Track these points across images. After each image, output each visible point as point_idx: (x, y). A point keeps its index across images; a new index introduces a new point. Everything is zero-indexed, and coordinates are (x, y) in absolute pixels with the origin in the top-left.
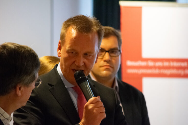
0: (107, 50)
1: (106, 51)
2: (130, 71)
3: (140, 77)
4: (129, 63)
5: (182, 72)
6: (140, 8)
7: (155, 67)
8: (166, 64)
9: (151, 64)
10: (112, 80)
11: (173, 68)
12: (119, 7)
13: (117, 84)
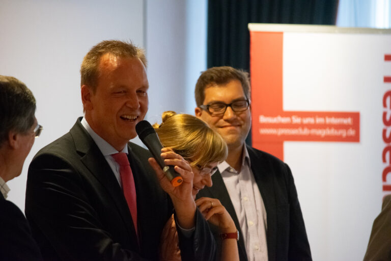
0: (228, 103)
1: (227, 106)
2: (263, 131)
3: (279, 141)
4: (263, 119)
5: (343, 133)
6: (281, 34)
7: (302, 126)
8: (320, 120)
9: (296, 120)
10: (240, 148)
11: (330, 126)
12: (248, 32)
13: (247, 155)
